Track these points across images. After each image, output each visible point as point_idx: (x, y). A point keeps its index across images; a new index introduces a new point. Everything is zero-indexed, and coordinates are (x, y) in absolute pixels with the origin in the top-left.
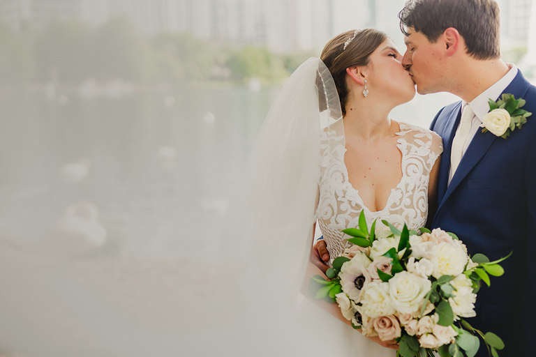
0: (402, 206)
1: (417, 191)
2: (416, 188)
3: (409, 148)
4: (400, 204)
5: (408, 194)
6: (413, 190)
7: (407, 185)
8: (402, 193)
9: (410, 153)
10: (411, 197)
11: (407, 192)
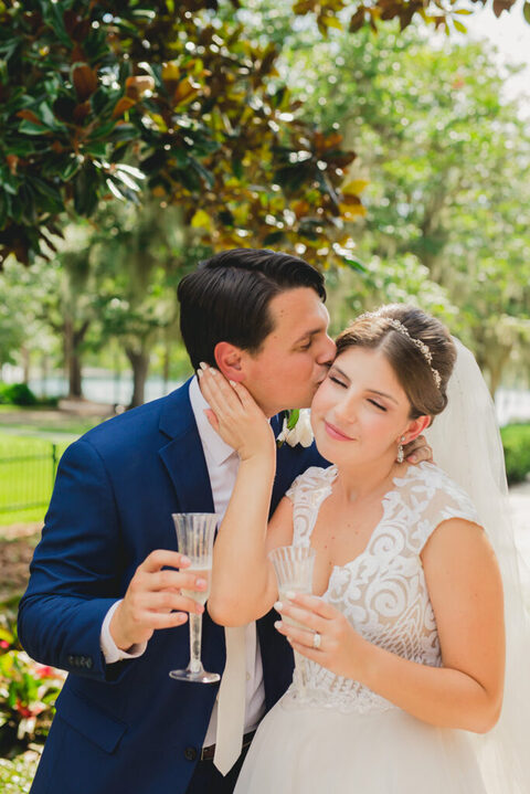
0: (345, 598)
1: (377, 580)
2: (379, 575)
3: (398, 509)
4: (342, 595)
5: (359, 582)
6: (371, 578)
7: (362, 568)
8: (350, 577)
9: (396, 519)
10: (364, 588)
11: (359, 577)
